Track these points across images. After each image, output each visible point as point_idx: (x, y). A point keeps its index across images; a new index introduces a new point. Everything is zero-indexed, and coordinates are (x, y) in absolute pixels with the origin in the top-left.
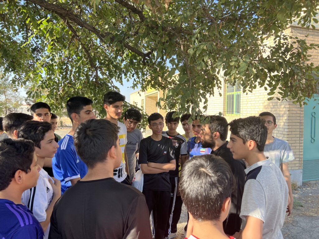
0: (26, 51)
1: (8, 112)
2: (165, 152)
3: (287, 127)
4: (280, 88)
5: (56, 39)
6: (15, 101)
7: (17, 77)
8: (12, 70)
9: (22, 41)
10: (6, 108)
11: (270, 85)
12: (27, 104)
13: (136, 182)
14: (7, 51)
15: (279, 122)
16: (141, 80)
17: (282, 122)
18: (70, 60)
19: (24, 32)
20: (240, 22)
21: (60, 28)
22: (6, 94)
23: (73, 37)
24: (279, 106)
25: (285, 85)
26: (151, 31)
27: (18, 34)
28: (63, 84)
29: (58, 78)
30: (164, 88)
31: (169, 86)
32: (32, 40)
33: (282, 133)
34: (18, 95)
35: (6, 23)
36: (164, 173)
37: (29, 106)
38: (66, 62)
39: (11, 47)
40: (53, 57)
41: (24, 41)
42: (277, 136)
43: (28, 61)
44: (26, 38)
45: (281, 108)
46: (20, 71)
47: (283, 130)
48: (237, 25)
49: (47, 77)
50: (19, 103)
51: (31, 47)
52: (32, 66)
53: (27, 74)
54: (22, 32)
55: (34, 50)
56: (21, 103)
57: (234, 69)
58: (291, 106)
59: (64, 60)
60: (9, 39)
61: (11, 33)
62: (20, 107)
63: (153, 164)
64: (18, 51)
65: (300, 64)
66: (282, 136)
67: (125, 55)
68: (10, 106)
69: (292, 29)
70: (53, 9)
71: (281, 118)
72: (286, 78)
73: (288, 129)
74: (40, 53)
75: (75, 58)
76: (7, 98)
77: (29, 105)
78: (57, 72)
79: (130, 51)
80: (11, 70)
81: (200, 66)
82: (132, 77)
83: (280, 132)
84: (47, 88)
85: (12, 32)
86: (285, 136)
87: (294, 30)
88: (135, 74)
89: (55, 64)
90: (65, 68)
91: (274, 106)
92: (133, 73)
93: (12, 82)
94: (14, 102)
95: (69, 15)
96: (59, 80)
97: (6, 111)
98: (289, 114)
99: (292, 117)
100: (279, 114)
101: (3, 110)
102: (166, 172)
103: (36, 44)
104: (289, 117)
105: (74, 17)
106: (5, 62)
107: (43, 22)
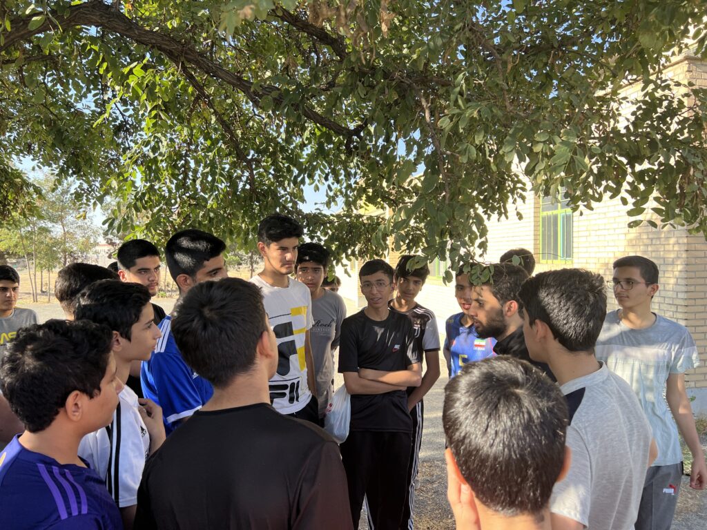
0: (102, 131)
1: (68, 260)
2: (397, 347)
3: (684, 289)
4: (656, 199)
5: (162, 106)
6: (83, 236)
7: (85, 186)
8: (74, 173)
9: (93, 112)
10: (64, 251)
11: (633, 192)
12: (107, 242)
13: (334, 412)
14: (63, 133)
15: (664, 277)
16: (345, 188)
17: (671, 276)
18: (193, 147)
19: (97, 91)
20: (560, 54)
21: (170, 81)
22: (65, 222)
23: (197, 98)
24: (665, 241)
25: (668, 192)
26: (360, 81)
27: (86, 97)
28: (178, 200)
29: (168, 187)
30: (393, 203)
31: (407, 200)
32: (115, 109)
33: (671, 302)
34: (89, 224)
35: (61, 73)
36: (395, 392)
37: (111, 247)
38: (184, 152)
39: (71, 123)
40: (157, 142)
41: (99, 110)
42: (659, 309)
43: (108, 152)
44: (102, 104)
45: (669, 244)
46: (90, 174)
47: (675, 296)
48: (555, 59)
49: (145, 186)
50: (92, 241)
51: (113, 123)
52: (116, 161)
53: (104, 180)
54: (93, 92)
55: (118, 129)
56: (95, 242)
57: (542, 160)
58: (691, 240)
59: (179, 148)
60: (68, 106)
61: (72, 95)
62: (94, 249)
63: (370, 373)
64: (87, 133)
65: (701, 144)
66: (672, 310)
67: (307, 134)
68: (72, 248)
69: (689, 64)
70: (153, 41)
71: (670, 268)
72: (669, 175)
73: (686, 292)
74: (131, 134)
75: (202, 143)
76: (66, 230)
77: (113, 244)
78: (167, 174)
79: (318, 125)
80: (71, 172)
81: (467, 155)
82: (324, 181)
83: (667, 301)
84: (145, 208)
85: (73, 92)
86: (680, 309)
87: (695, 67)
88: (330, 174)
89: (160, 158)
90: (183, 166)
91: (652, 239)
92: (326, 171)
93: (75, 197)
94: (81, 240)
95: (186, 53)
96: (170, 191)
97: (65, 259)
98: (687, 258)
99: (696, 264)
100: (664, 258)
101: (59, 256)
102: (400, 391)
103: (123, 115)
104: (687, 265)
105: (197, 56)
106: (59, 155)
107: (134, 71)
